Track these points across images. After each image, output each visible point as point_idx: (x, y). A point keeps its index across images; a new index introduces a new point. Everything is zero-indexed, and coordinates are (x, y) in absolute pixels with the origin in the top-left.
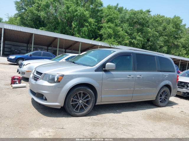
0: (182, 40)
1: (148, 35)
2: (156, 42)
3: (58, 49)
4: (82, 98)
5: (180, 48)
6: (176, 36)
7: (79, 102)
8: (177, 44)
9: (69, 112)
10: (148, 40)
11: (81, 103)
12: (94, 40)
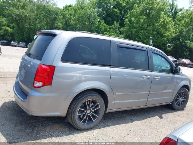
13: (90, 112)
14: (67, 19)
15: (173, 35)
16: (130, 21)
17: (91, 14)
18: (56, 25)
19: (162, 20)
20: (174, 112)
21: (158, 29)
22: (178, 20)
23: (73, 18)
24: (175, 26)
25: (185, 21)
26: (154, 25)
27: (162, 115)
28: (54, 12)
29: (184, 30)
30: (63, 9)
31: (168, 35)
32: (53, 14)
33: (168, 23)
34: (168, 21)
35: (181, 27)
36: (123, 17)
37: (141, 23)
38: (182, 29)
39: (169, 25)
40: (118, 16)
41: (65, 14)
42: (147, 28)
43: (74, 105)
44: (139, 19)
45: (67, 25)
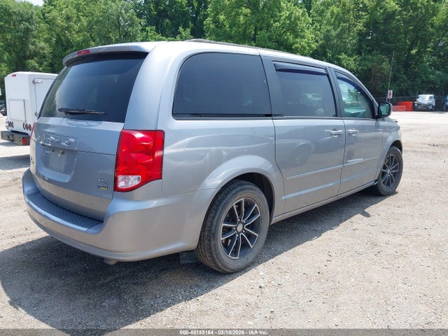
13: (243, 229)
14: (58, 30)
15: (313, 46)
16: (216, 21)
17: (121, 13)
18: (33, 47)
19: (285, 14)
20: (382, 200)
21: (281, 35)
22: (317, 12)
23: (76, 27)
24: (314, 27)
25: (332, 13)
26: (269, 26)
27: (367, 210)
28: (21, 16)
29: (334, 33)
30: (45, 6)
31: (303, 47)
32: (20, 22)
33: (299, 20)
34: (299, 16)
35: (325, 28)
36: (197, 13)
37: (243, 24)
38: (328, 31)
39: (302, 24)
40: (185, 14)
41: (54, 18)
42: (256, 34)
43: (213, 218)
44: (235, 16)
45: (63, 46)
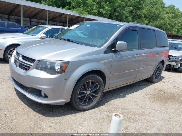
0: (144, 11)
1: (115, 5)
2: (122, 13)
3: (22, 18)
4: (90, 89)
5: (142, 18)
6: (139, 6)
7: (86, 93)
8: (140, 15)
9: (76, 107)
10: (115, 10)
11: (89, 94)
12: (62, 8)
